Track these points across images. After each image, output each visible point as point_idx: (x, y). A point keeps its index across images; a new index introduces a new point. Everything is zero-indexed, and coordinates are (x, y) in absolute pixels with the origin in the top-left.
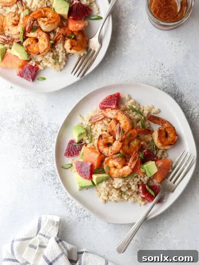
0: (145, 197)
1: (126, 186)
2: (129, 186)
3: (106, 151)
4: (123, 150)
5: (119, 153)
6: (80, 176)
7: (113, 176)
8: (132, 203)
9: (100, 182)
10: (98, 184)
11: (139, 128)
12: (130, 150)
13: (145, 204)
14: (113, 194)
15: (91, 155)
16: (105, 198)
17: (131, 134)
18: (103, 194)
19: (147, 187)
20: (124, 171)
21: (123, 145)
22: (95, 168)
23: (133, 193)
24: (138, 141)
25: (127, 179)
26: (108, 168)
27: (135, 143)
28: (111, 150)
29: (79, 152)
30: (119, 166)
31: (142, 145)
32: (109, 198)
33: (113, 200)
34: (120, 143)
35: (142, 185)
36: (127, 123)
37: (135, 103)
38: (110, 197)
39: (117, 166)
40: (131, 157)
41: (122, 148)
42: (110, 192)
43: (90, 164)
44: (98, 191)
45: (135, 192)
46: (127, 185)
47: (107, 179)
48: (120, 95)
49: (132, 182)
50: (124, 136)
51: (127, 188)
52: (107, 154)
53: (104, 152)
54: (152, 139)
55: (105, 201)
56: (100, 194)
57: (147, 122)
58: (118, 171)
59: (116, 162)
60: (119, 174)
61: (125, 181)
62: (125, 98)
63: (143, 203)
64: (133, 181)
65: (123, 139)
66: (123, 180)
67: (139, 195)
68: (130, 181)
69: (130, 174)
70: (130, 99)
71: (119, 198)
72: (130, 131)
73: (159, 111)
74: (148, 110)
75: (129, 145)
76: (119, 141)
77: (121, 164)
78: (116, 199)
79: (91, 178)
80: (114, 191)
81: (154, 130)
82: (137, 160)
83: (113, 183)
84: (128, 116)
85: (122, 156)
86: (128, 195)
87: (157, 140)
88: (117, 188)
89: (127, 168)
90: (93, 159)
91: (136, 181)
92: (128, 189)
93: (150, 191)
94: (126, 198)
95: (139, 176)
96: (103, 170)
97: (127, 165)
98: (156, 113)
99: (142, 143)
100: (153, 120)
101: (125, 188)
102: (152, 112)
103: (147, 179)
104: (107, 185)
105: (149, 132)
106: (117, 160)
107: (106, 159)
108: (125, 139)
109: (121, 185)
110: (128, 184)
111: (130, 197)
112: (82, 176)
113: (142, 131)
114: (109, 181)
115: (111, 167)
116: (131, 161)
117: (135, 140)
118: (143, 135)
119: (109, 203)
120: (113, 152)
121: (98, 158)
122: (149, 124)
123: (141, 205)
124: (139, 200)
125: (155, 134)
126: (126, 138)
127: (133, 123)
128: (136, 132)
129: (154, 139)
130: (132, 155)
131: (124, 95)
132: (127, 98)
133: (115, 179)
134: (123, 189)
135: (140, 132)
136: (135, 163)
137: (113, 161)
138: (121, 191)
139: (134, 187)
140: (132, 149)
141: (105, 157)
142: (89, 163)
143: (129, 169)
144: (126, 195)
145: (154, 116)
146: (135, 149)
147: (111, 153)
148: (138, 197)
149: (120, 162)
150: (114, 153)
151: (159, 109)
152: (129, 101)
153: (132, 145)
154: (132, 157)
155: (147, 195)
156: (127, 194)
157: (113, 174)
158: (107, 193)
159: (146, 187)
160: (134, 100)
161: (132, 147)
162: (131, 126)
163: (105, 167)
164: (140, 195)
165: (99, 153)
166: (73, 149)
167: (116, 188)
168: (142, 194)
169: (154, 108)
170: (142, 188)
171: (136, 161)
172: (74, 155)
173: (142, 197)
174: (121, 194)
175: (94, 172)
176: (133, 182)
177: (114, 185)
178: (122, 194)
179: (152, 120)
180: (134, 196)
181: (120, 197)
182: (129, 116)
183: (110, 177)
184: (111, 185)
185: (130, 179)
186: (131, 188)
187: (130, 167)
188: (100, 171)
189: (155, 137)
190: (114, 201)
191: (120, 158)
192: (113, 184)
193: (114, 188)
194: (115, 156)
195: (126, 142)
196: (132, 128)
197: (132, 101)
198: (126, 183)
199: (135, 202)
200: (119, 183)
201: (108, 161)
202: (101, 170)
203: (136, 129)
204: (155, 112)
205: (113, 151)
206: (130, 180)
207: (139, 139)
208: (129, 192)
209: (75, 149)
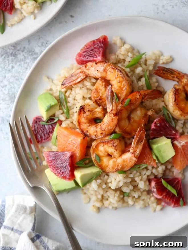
0: (163, 197)
1: (129, 183)
2: (135, 182)
3: (92, 130)
4: (119, 127)
5: (114, 132)
6: (55, 174)
7: (108, 170)
8: (141, 208)
9: (87, 181)
10: (84, 185)
11: (142, 89)
12: (132, 125)
13: (162, 209)
14: (109, 197)
15: (70, 139)
16: (98, 204)
17: (130, 101)
18: (94, 198)
19: (164, 182)
20: (124, 161)
21: (119, 121)
22: (78, 160)
23: (142, 192)
24: (144, 111)
25: (131, 173)
26: (97, 158)
27: (138, 114)
28: (101, 129)
29: (51, 135)
30: (116, 154)
31: (149, 115)
32: (103, 204)
33: (110, 207)
34: (114, 118)
35: (155, 179)
36: (123, 84)
37: (132, 49)
38: (106, 203)
39: (113, 154)
40: (133, 137)
41: (118, 125)
42: (105, 195)
43: (68, 154)
44: (85, 193)
45: (144, 191)
46: (131, 182)
47: (97, 176)
48: (107, 39)
49: (138, 176)
50: (120, 105)
51: (131, 187)
52: (95, 136)
53: (90, 134)
54: (165, 104)
55: (99, 209)
56: (90, 199)
57: (154, 79)
58: (114, 162)
59: (110, 148)
60: (116, 167)
61: (127, 177)
62: (115, 44)
63: (159, 207)
64: (140, 175)
65: (118, 111)
66: (125, 176)
67: (151, 195)
68: (136, 176)
69: (135, 165)
70: (124, 43)
71: (120, 203)
72: (128, 96)
73: (172, 60)
74: (154, 58)
75: (129, 118)
76: (113, 114)
77: (118, 151)
78: (116, 205)
79: (72, 176)
80: (110, 193)
81: (166, 90)
82: (143, 141)
83: (109, 181)
84: (123, 72)
85: (120, 137)
86: (134, 197)
87: (172, 107)
88: (116, 189)
89: (128, 156)
90: (74, 146)
91: (145, 174)
92: (134, 188)
93: (170, 188)
94: (130, 202)
95: (150, 168)
96: (91, 161)
97: (129, 151)
98: (167, 63)
99: (150, 113)
100: (164, 74)
101: (128, 187)
102: (161, 62)
103: (162, 169)
104: (100, 186)
105: (160, 93)
106: (111, 145)
107: (94, 144)
108: (122, 110)
109: (121, 184)
110: (133, 180)
111: (138, 200)
112: (58, 174)
113: (148, 95)
114: (102, 178)
115: (103, 156)
116: (134, 144)
117: (139, 109)
118: (150, 100)
119: (104, 212)
120: (104, 132)
121: (82, 144)
122: (157, 81)
123: (155, 211)
124: (153, 203)
125: (169, 97)
126: (123, 108)
127: (132, 82)
128: (138, 97)
129: (167, 104)
130: (135, 135)
131: (114, 38)
132: (118, 42)
133: (110, 174)
134: (126, 190)
135: (145, 95)
136: (140, 147)
137: (106, 146)
138: (122, 193)
139: (142, 185)
140: (135, 125)
141: (93, 140)
142: (67, 152)
143: (132, 157)
144: (130, 198)
145: (164, 68)
146: (139, 124)
147: (102, 134)
148: (150, 198)
149: (116, 148)
150: (107, 133)
151: (171, 57)
152: (123, 47)
153: (133, 118)
154: (135, 137)
155: (164, 194)
156: (132, 196)
157: (107, 166)
158: (100, 197)
159: (161, 182)
160: (131, 45)
161: (135, 121)
162: (130, 88)
163: (93, 157)
164: (153, 195)
165: (82, 135)
166: (40, 131)
167: (114, 189)
168: (156, 194)
169: (162, 55)
170: (156, 183)
171: (142, 144)
172: (43, 141)
173: (156, 198)
174: (122, 196)
175: (77, 166)
176: (140, 177)
177: (110, 185)
178: (124, 196)
179: (162, 75)
180: (143, 198)
181: (122, 201)
182: (125, 72)
183: (103, 173)
184: (106, 184)
185: (135, 172)
186: (138, 185)
187: (133, 153)
188: (85, 164)
189: (169, 101)
190: (113, 207)
191: (116, 140)
192: (109, 183)
193: (110, 188)
194: (107, 138)
195: (125, 114)
196: (132, 92)
197: (127, 46)
198: (129, 180)
199: (146, 206)
200: (117, 180)
201: (97, 146)
202: (87, 161)
203: (138, 92)
204: (164, 61)
205: (104, 130)
206: (135, 174)
207: (145, 107)
208: (135, 192)
209: (43, 131)
